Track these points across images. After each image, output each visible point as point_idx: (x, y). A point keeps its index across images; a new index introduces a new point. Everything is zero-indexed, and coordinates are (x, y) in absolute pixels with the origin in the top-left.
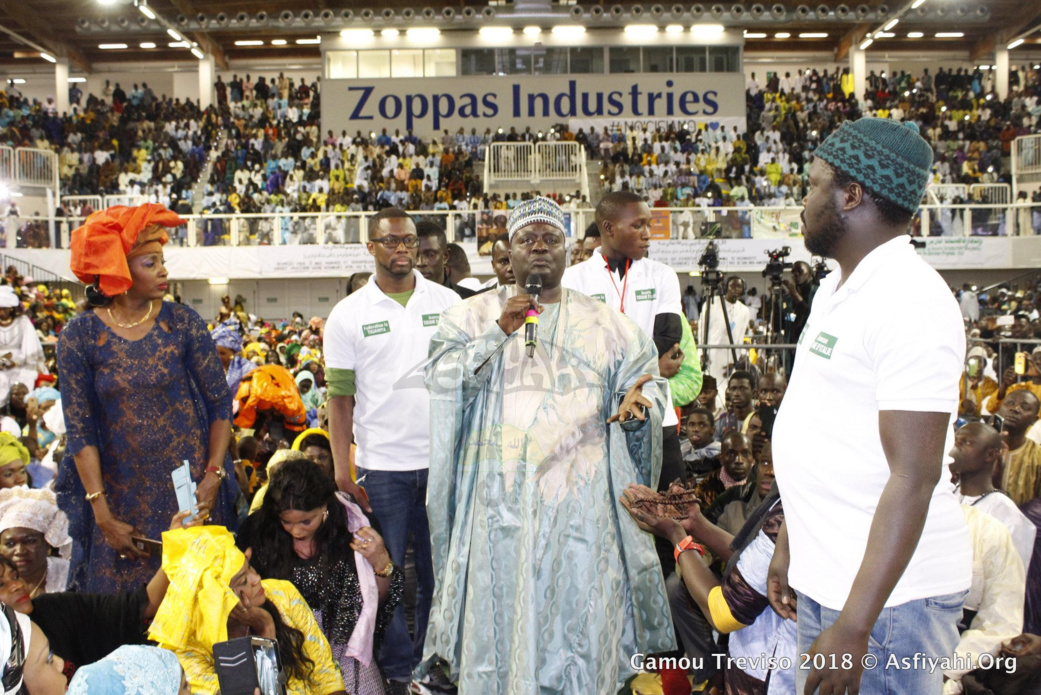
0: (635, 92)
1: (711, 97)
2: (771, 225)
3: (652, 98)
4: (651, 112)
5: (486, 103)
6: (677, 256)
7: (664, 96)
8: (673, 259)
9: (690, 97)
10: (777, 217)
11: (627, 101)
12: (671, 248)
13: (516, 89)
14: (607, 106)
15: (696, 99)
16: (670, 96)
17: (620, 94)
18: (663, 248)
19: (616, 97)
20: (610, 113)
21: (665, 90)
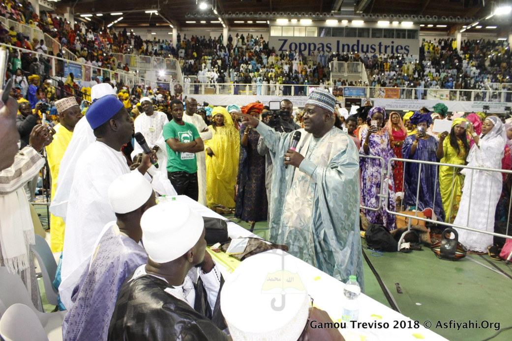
0: (380, 45)
1: (407, 48)
2: (434, 95)
3: (386, 47)
4: (386, 52)
5: (327, 47)
6: (401, 104)
7: (391, 47)
8: (400, 105)
9: (399, 48)
10: (436, 92)
11: (377, 48)
12: (399, 102)
13: (338, 42)
14: (370, 49)
15: (402, 48)
16: (393, 47)
17: (375, 46)
18: (396, 101)
19: (373, 46)
20: (371, 52)
21: (391, 45)
